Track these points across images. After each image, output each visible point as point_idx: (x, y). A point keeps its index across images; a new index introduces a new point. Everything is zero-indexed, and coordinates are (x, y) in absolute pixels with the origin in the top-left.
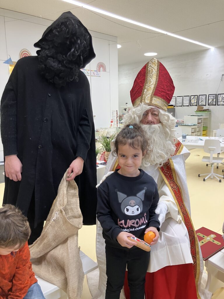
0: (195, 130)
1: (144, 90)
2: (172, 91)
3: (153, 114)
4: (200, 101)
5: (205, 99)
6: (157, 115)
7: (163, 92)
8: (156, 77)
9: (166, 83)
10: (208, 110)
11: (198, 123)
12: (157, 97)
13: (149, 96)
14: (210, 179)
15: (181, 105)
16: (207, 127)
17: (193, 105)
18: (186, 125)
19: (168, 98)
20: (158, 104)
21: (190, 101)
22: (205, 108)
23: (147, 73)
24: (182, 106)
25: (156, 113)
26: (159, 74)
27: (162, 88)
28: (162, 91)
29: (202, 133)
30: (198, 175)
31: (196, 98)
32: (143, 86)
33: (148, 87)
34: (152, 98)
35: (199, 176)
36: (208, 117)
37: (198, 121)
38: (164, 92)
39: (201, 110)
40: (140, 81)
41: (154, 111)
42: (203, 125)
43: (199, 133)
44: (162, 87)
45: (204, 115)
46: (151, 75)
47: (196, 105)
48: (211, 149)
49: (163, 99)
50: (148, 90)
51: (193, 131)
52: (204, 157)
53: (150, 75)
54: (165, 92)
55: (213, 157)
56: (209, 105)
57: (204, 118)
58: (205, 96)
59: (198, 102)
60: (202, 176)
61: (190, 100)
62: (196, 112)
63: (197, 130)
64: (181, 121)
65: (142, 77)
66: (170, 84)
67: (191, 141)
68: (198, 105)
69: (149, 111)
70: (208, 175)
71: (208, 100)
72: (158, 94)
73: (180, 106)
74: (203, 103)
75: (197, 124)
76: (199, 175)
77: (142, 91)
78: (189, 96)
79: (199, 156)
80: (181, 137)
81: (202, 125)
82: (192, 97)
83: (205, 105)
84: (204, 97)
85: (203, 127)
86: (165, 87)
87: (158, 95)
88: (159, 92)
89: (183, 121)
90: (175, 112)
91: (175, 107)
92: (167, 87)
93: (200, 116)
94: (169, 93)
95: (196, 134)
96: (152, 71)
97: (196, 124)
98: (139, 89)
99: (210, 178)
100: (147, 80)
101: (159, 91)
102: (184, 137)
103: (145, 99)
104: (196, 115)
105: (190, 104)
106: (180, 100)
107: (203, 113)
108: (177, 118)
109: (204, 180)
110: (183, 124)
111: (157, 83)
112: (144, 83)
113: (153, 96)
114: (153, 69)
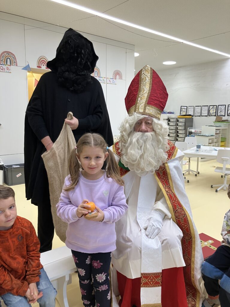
0: (212, 140)
1: (138, 98)
2: (165, 99)
3: (147, 123)
4: (219, 112)
5: (224, 109)
6: (150, 124)
8: (149, 85)
9: (159, 91)
10: (227, 120)
11: (216, 134)
12: (151, 106)
16: (225, 138)
17: (211, 116)
18: (203, 136)
19: (161, 106)
20: (151, 113)
21: (209, 112)
22: (224, 118)
23: (141, 80)
24: (200, 116)
25: (150, 122)
26: (152, 82)
27: (156, 97)
28: (156, 99)
29: (221, 144)
31: (215, 108)
32: (137, 94)
33: (142, 95)
34: (145, 107)
35: (212, 187)
36: (227, 128)
37: (216, 131)
38: (157, 100)
39: (219, 120)
40: (133, 88)
41: (148, 120)
42: (222, 136)
43: (217, 144)
44: (156, 95)
45: (223, 126)
46: (145, 83)
47: (214, 116)
48: (224, 160)
49: (156, 107)
50: (141, 99)
51: (210, 142)
52: (218, 168)
54: (159, 100)
55: (226, 168)
56: (228, 116)
57: (222, 129)
58: (225, 106)
59: (216, 112)
60: (215, 187)
61: (209, 110)
62: (214, 122)
63: (215, 140)
64: (199, 131)
65: (135, 85)
66: (164, 92)
67: (205, 151)
68: (217, 115)
69: (143, 120)
70: (221, 186)
71: (228, 110)
72: (152, 103)
73: (198, 116)
74: (222, 113)
75: (215, 135)
76: (212, 186)
77: (136, 100)
78: (208, 106)
79: (215, 167)
80: (196, 147)
82: (211, 107)
83: (224, 116)
84: (223, 108)
85: (221, 138)
86: (159, 95)
88: (152, 101)
89: (201, 132)
90: (193, 122)
91: (193, 117)
92: (160, 95)
93: (218, 126)
94: (162, 101)
95: (214, 145)
96: (145, 79)
97: (213, 135)
98: (133, 97)
99: (222, 189)
100: (140, 89)
101: (153, 99)
102: (199, 147)
103: (139, 107)
104: (214, 125)
105: (209, 114)
106: (198, 110)
107: (222, 124)
108: (195, 128)
109: (217, 191)
110: (201, 134)
111: (150, 91)
112: (138, 91)
113: (146, 104)
114: (146, 77)
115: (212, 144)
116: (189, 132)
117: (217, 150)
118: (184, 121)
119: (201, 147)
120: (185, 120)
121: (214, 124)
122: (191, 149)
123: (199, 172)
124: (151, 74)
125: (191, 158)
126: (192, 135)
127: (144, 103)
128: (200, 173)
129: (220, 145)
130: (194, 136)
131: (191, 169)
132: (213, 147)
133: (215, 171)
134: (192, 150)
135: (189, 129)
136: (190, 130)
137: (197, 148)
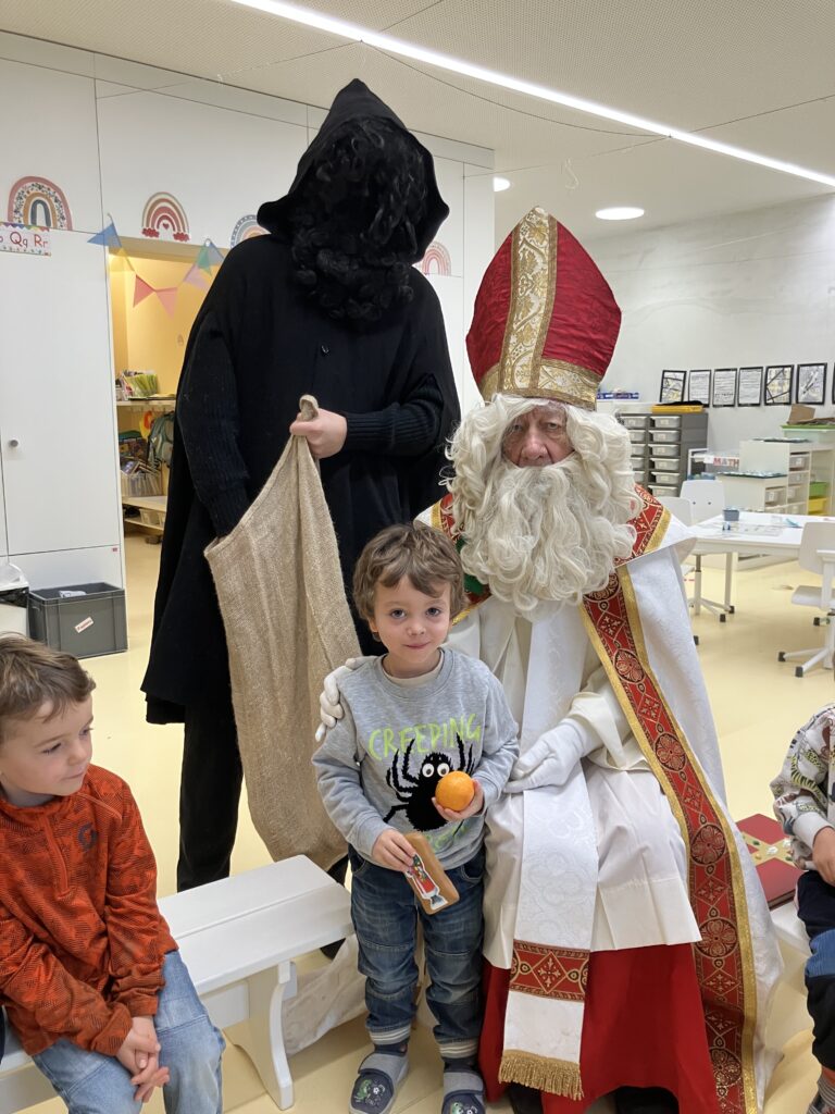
0: (779, 493)
1: (508, 338)
2: (610, 329)
4: (802, 389)
5: (822, 376)
7: (575, 341)
8: (546, 284)
10: (831, 419)
11: (792, 469)
12: (556, 361)
13: (527, 360)
14: (821, 670)
15: (730, 400)
16: (826, 486)
17: (774, 404)
18: (744, 476)
19: (598, 359)
20: (559, 389)
21: (766, 389)
22: (820, 412)
23: (516, 269)
24: (732, 406)
25: (554, 421)
26: (558, 271)
27: (573, 326)
28: (574, 337)
29: (809, 505)
30: (777, 656)
31: (788, 376)
32: (504, 322)
33: (523, 324)
34: (536, 367)
35: (781, 659)
36: (830, 447)
37: (792, 461)
38: (578, 338)
39: (803, 418)
40: (493, 300)
41: (550, 414)
42: (812, 476)
43: (795, 506)
44: (573, 321)
45: (816, 439)
46: (530, 278)
47: (785, 404)
48: (824, 559)
49: (578, 364)
50: (521, 340)
51: (771, 499)
52: (802, 590)
53: (528, 280)
54: (586, 339)
57: (814, 452)
58: (822, 367)
59: (793, 390)
60: (792, 660)
61: (766, 385)
62: (784, 427)
63: (789, 493)
64: (730, 460)
65: (497, 286)
67: (756, 529)
68: (794, 401)
69: (531, 417)
70: (812, 656)
72: (559, 350)
73: (725, 406)
74: (814, 395)
75: (787, 472)
76: (781, 654)
77: (501, 344)
78: (761, 368)
79: (790, 588)
80: (722, 516)
81: (805, 475)
82: (773, 372)
83: (822, 403)
84: (817, 373)
85: (812, 483)
87: (557, 354)
89: (738, 462)
90: (706, 427)
91: (707, 410)
93: (801, 441)
95: (785, 509)
96: (531, 263)
97: (782, 473)
99: (819, 665)
100: (515, 301)
102: (732, 515)
103: (513, 371)
104: (786, 439)
105: (766, 399)
106: (725, 382)
107: (814, 434)
108: (714, 450)
109: (799, 673)
110: (737, 469)
111: (552, 307)
112: (506, 310)
113: (539, 358)
114: (536, 254)
115: (778, 506)
116: (693, 463)
117: (797, 527)
118: (674, 426)
119: (742, 515)
120: (680, 420)
121: (786, 432)
122: (704, 523)
123: (732, 608)
124: (551, 241)
125: (702, 557)
126: (703, 473)
127: (531, 355)
128: (736, 609)
129: (807, 510)
130: (713, 478)
131: (702, 596)
132: (785, 516)
133: (793, 602)
134: (710, 528)
135: (693, 453)
136: (698, 457)
137: (727, 519)
